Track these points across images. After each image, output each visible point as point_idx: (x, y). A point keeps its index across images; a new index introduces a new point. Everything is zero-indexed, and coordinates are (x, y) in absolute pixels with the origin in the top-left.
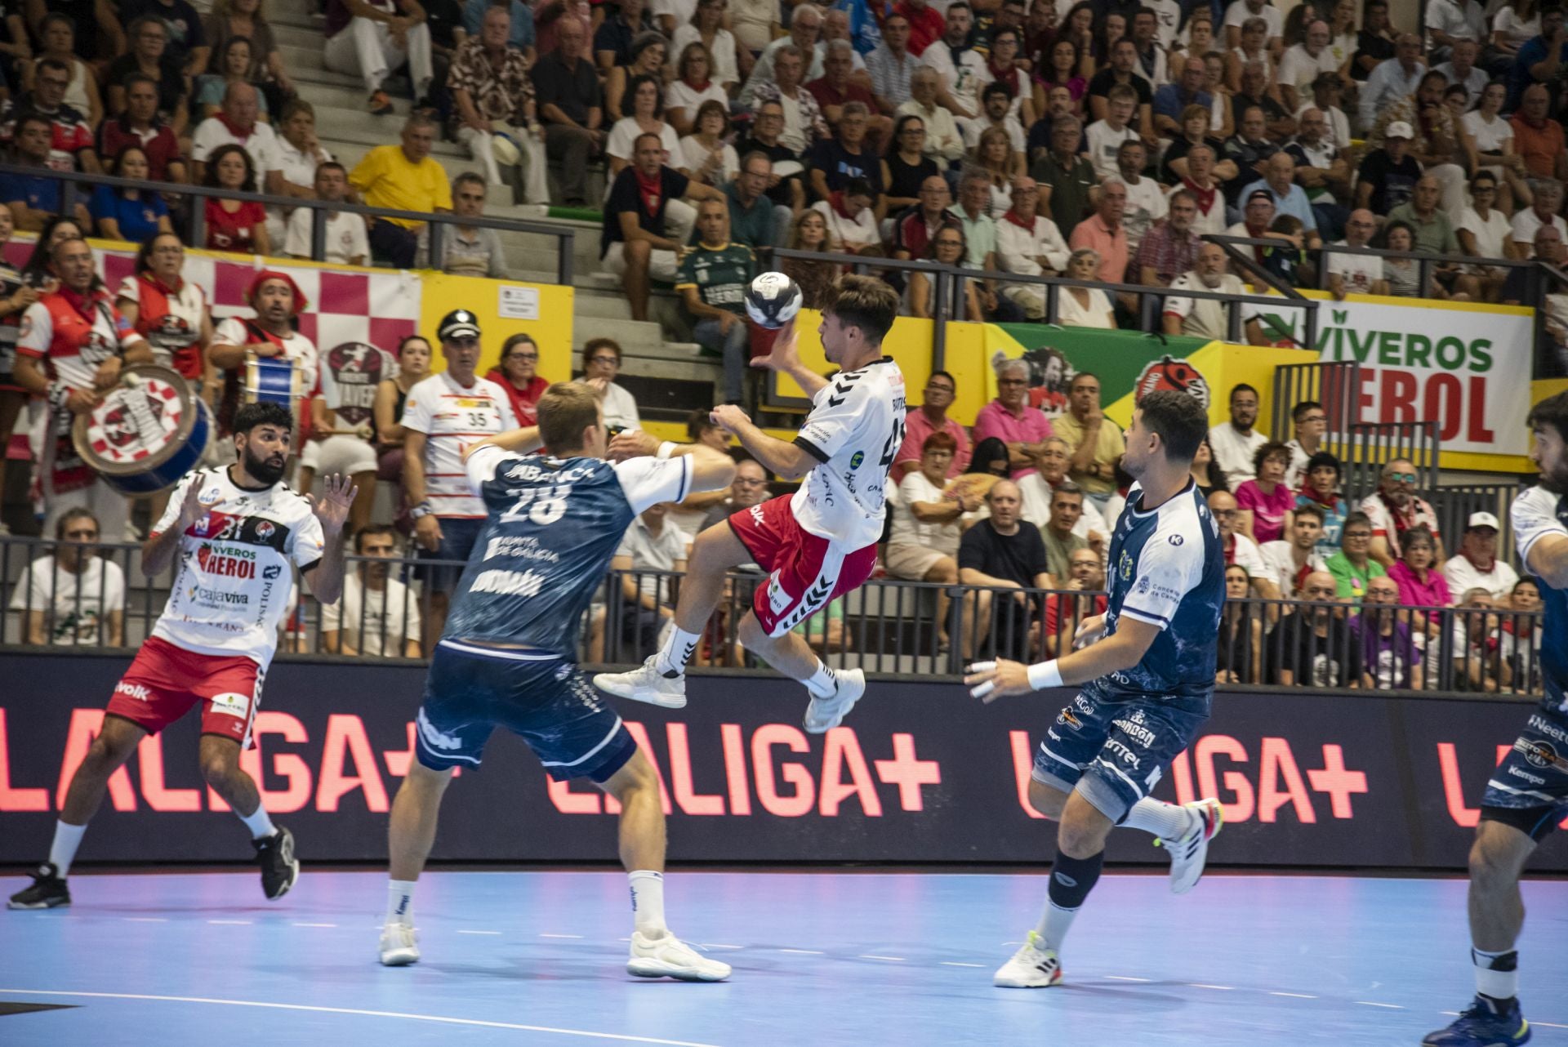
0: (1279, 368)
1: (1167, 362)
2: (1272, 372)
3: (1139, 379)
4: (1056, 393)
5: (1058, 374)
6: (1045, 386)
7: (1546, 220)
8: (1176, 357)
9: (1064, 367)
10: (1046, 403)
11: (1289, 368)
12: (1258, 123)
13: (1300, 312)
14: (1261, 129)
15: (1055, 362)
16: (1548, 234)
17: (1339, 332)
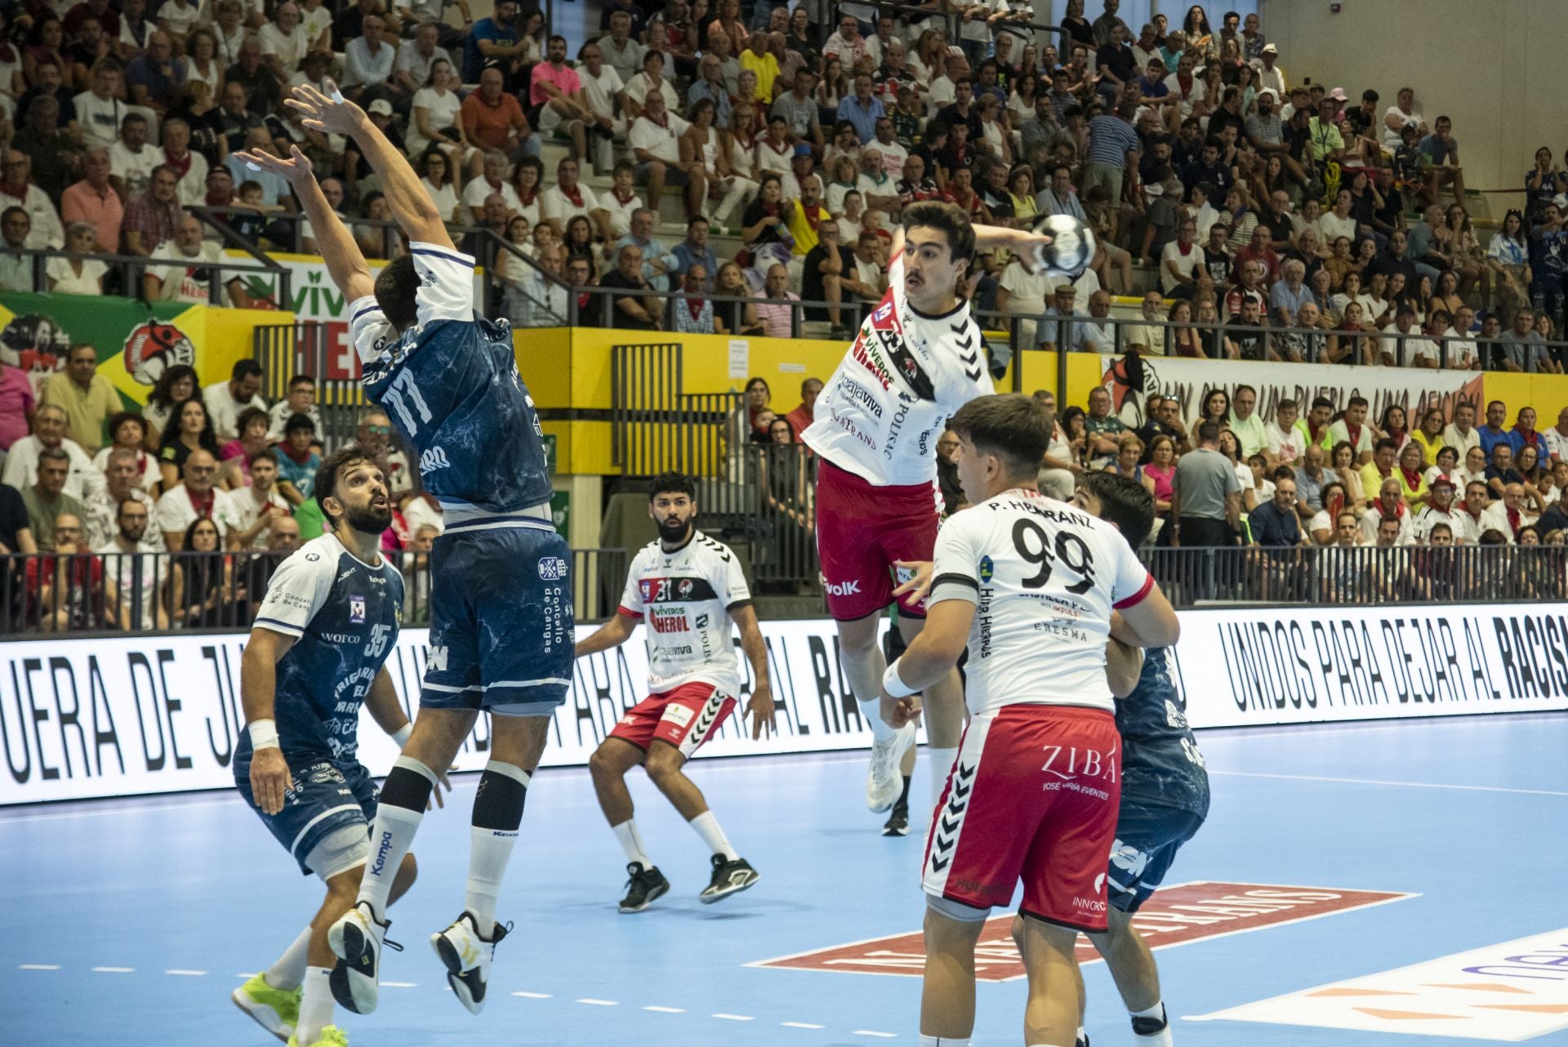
0: (257, 328)
1: (153, 324)
2: (251, 331)
3: (127, 340)
4: (47, 355)
5: (48, 337)
6: (36, 348)
7: (497, 187)
8: (162, 319)
9: (53, 331)
10: (38, 364)
11: (267, 328)
12: (239, 98)
13: (277, 276)
14: (243, 102)
15: (45, 326)
16: (497, 200)
17: (315, 291)
